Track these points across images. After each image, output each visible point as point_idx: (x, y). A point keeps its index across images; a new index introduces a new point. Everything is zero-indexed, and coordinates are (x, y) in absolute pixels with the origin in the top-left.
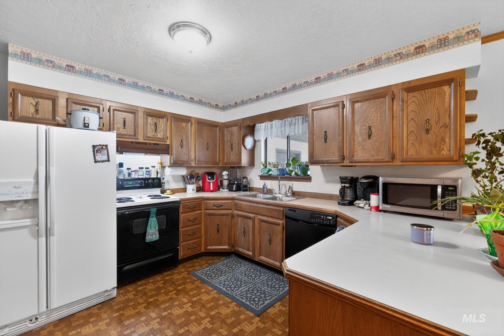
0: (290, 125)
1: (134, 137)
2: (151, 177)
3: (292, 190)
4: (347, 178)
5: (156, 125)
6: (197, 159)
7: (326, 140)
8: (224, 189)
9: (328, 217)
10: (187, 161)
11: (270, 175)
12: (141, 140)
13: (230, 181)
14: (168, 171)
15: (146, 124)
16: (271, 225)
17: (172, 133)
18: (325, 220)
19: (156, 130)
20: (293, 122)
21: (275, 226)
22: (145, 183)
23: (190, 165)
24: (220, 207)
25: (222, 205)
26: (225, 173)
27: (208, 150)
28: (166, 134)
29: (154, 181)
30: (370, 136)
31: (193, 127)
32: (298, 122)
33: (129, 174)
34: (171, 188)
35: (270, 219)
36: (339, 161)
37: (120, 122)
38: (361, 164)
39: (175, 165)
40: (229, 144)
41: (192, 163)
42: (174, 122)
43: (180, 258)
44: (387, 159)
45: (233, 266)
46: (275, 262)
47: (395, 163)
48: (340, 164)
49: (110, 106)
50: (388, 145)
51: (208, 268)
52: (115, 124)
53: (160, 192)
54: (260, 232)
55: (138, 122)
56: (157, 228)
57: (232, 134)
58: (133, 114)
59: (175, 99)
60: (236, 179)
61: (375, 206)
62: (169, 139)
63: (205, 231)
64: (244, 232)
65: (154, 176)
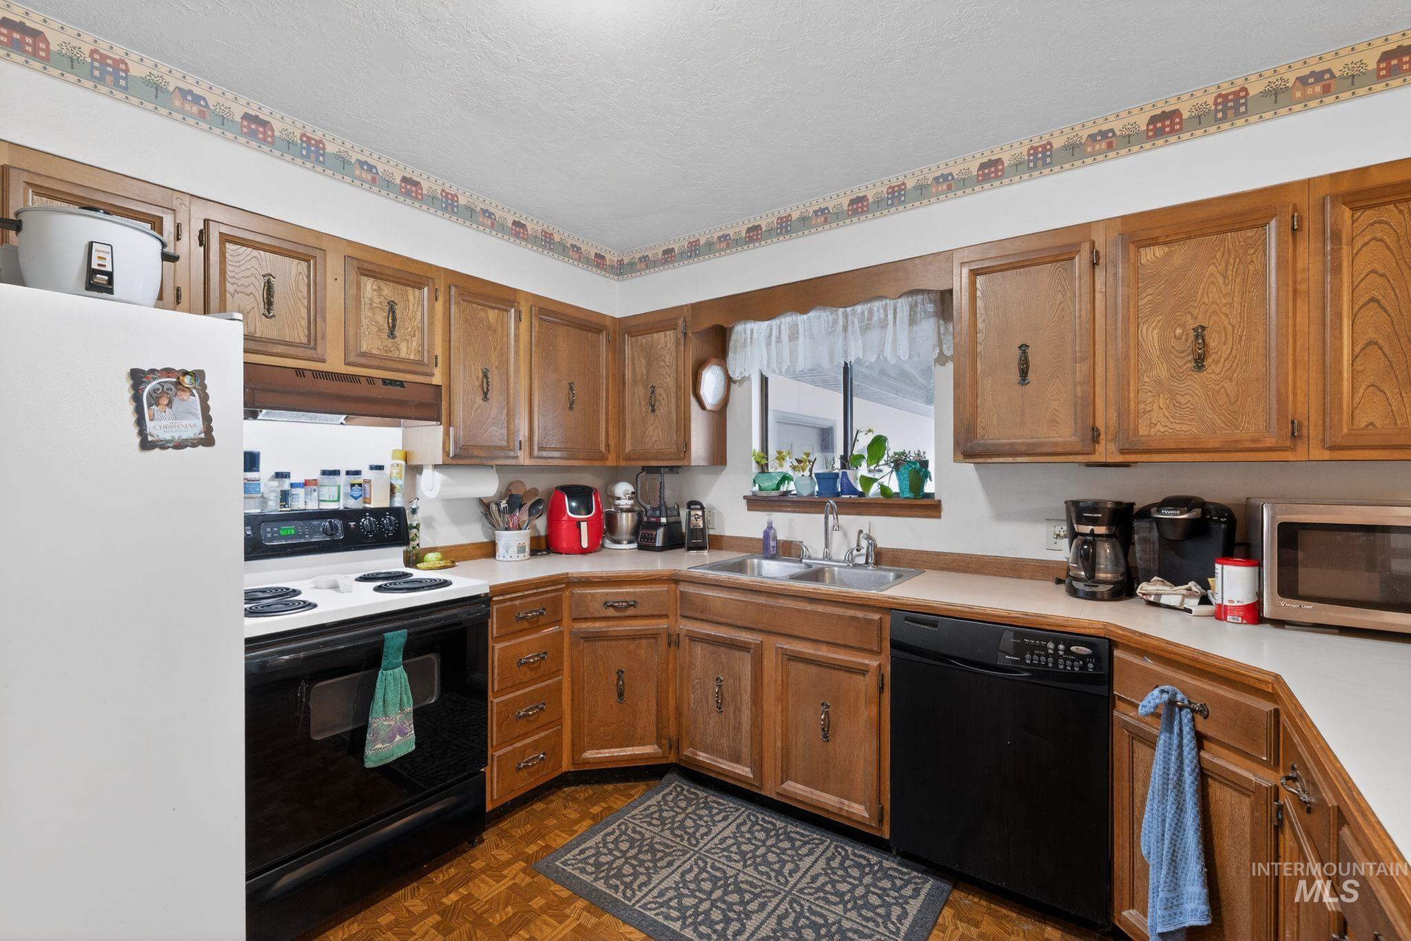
0: (865, 329)
1: (309, 353)
2: (367, 506)
3: (875, 546)
4: (1101, 505)
5: (392, 310)
6: (536, 439)
7: (1024, 373)
8: (619, 542)
9: (1073, 648)
10: (501, 448)
11: (786, 493)
12: (335, 363)
13: (640, 514)
14: (431, 484)
15: (354, 302)
16: (827, 671)
17: (452, 343)
18: (1065, 660)
19: (392, 329)
20: (875, 319)
21: (844, 675)
22: (346, 528)
23: (513, 462)
24: (625, 609)
25: (635, 601)
26: (623, 489)
27: (571, 408)
28: (431, 346)
29: (379, 519)
30: (1200, 362)
31: (524, 325)
32: (895, 318)
33: (285, 497)
34: (440, 543)
35: (824, 652)
36: (1079, 447)
37: (252, 289)
38: (1166, 455)
39: (460, 462)
40: (640, 391)
41: (520, 453)
42: (458, 303)
43: (489, 808)
44: (1274, 440)
45: (683, 820)
46: (846, 802)
47: (1300, 454)
48: (1079, 458)
49: (206, 222)
50: (1278, 391)
51: (599, 838)
52: (228, 296)
53: (400, 560)
54: (782, 698)
55: (325, 296)
56: (409, 709)
57: (651, 357)
58: (304, 264)
59: (461, 221)
60: (662, 508)
61: (1240, 604)
62: (440, 364)
63: (573, 700)
64: (720, 695)
65: (379, 500)
